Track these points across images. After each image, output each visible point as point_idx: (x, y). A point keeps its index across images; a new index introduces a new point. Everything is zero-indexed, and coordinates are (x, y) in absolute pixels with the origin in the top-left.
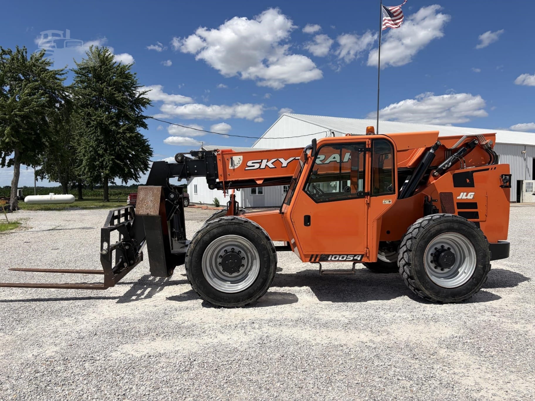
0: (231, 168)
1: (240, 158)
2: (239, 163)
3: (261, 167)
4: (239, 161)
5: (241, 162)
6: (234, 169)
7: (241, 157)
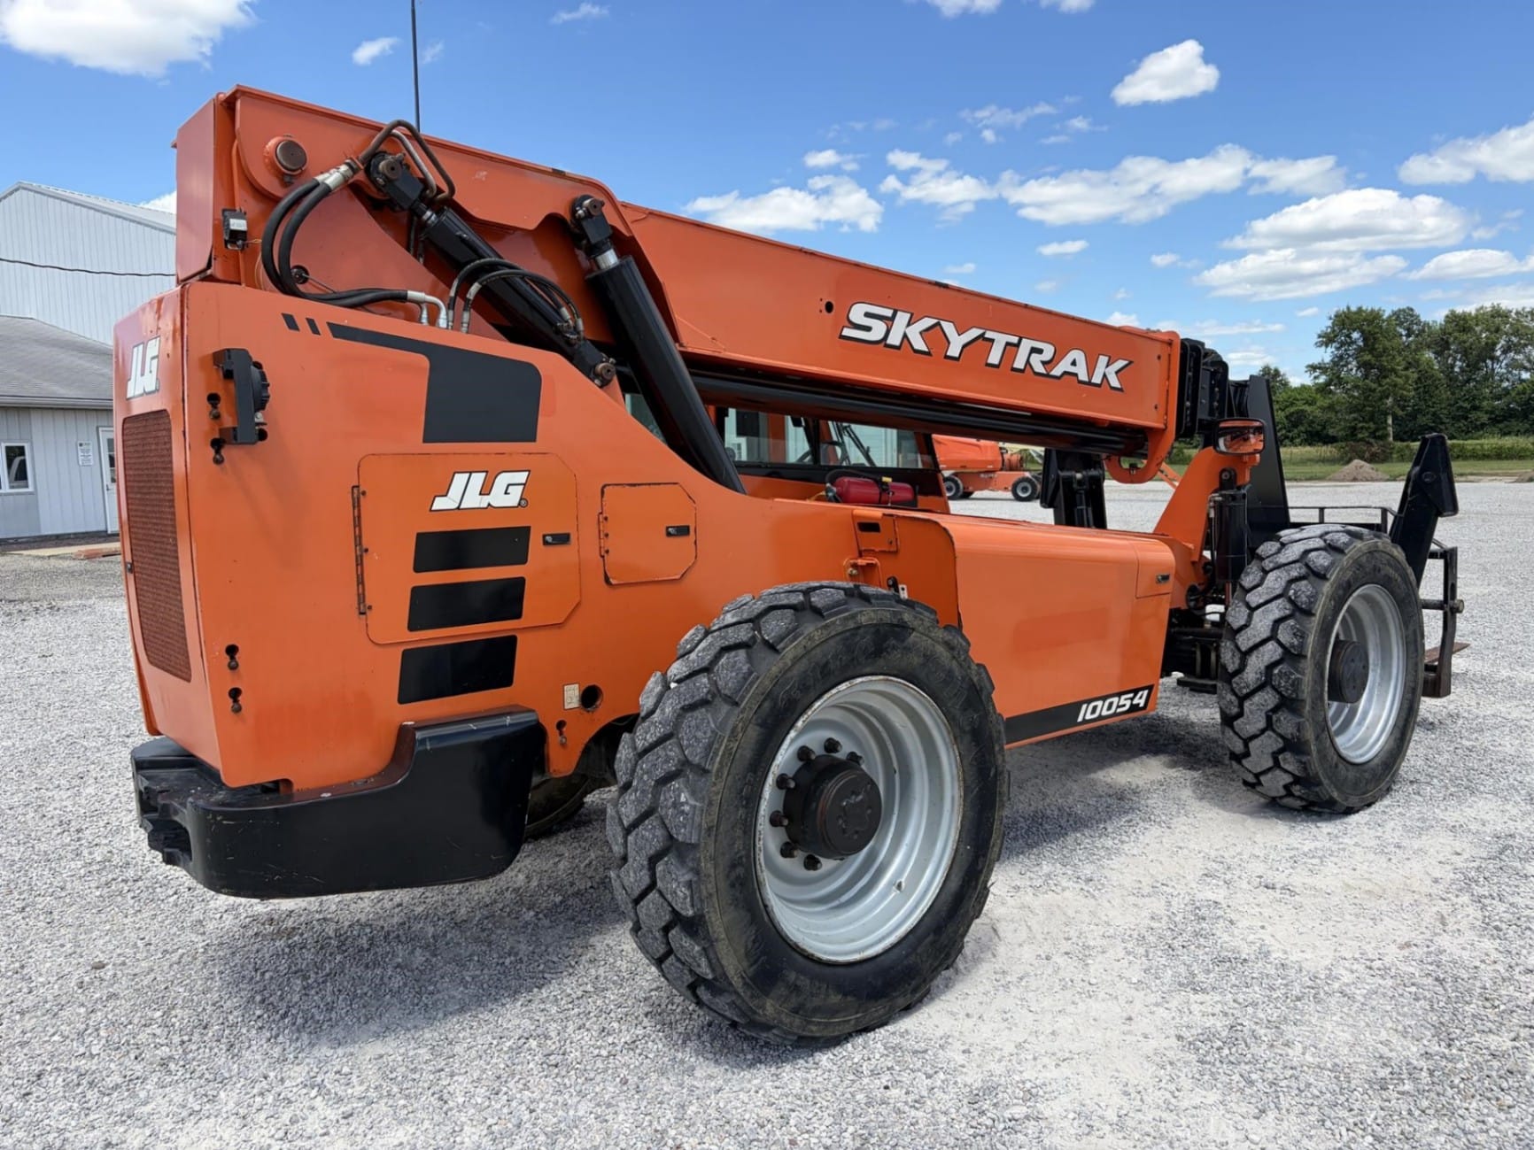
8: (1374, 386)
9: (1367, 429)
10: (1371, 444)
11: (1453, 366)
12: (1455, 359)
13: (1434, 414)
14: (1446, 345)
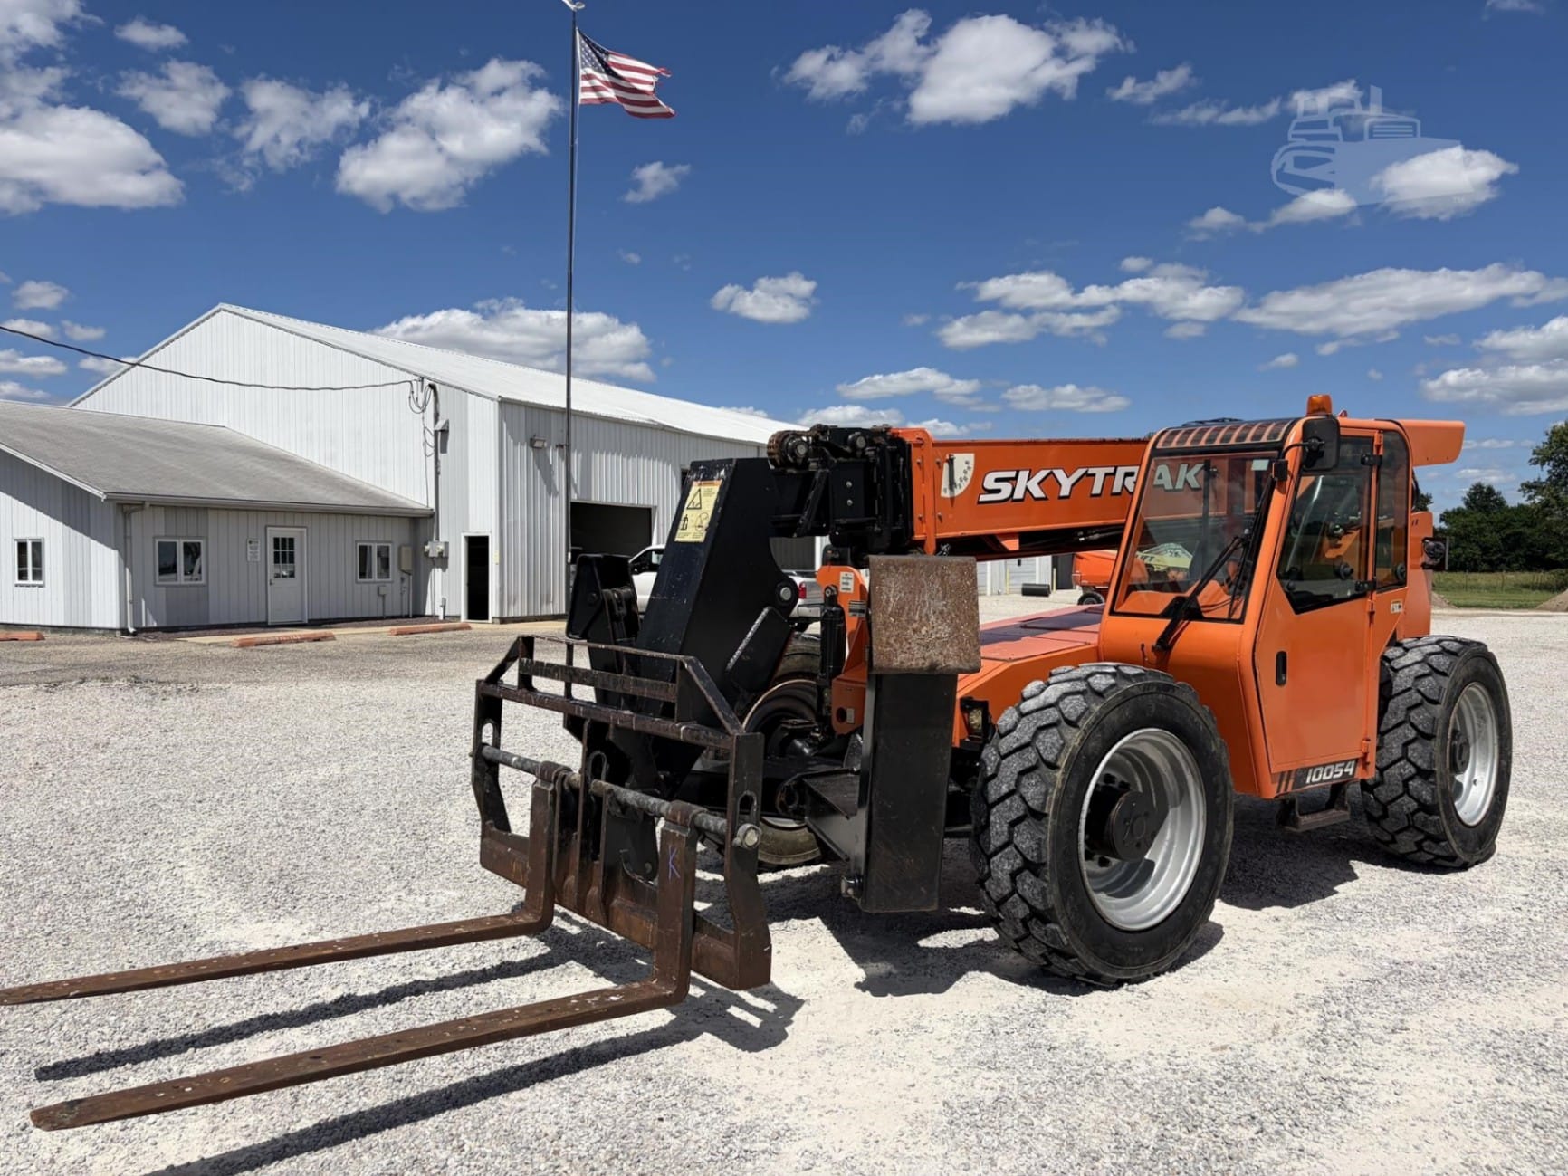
0: (945, 494)
1: (967, 463)
2: (966, 479)
3: (1016, 497)
4: (965, 472)
5: (970, 474)
6: (952, 499)
7: (970, 457)
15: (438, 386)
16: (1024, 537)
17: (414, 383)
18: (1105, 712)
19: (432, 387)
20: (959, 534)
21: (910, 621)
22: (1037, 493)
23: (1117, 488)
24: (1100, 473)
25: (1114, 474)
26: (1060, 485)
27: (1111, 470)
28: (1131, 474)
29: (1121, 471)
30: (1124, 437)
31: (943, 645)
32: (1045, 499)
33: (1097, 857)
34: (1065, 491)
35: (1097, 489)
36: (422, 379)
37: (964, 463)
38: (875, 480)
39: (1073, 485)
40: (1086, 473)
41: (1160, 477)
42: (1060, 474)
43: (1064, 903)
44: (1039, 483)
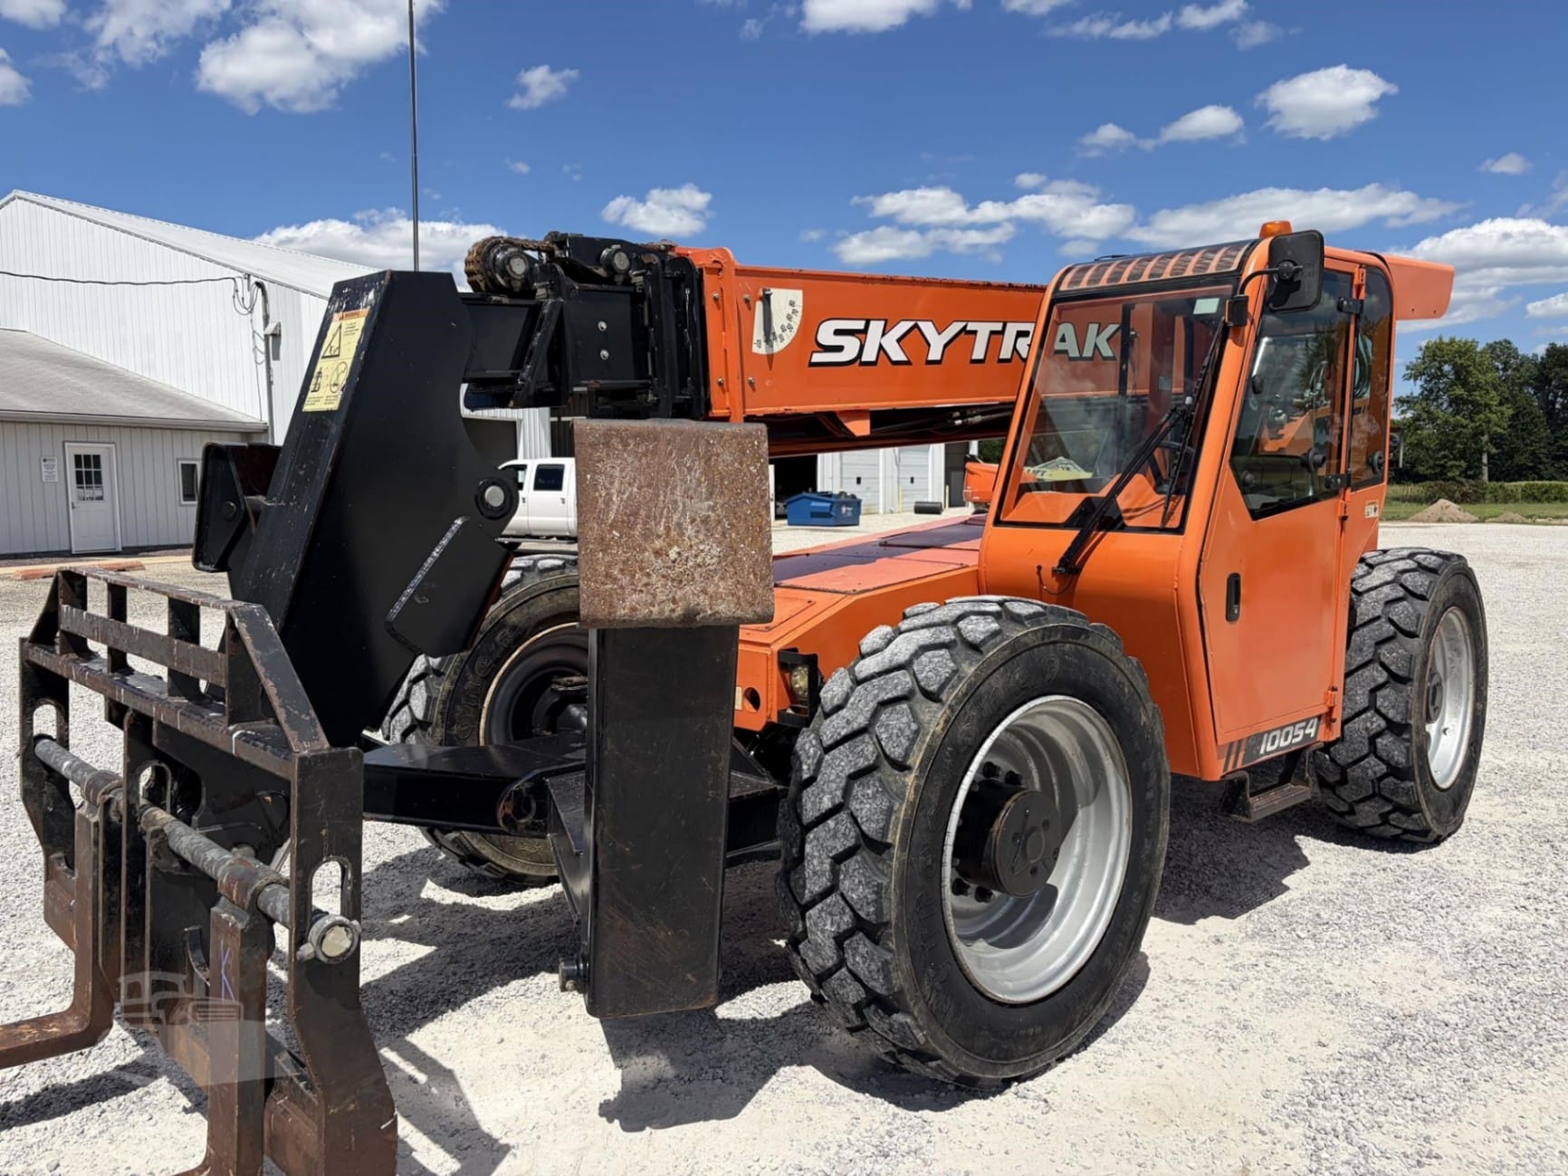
0: (760, 349)
1: (792, 304)
2: (790, 328)
3: (864, 359)
4: (789, 318)
5: (797, 320)
6: (770, 357)
7: (797, 296)
8: (1465, 422)
9: (1457, 467)
10: (1462, 484)
11: (1554, 403)
12: (1556, 396)
13: (1533, 453)
14: (1548, 381)
15: (266, 283)
16: (878, 418)
17: (238, 281)
18: (984, 675)
19: (259, 285)
20: (781, 409)
21: (648, 535)
22: (897, 354)
23: (1006, 353)
24: (983, 329)
25: (1002, 332)
26: (929, 345)
27: (998, 327)
28: (1021, 334)
29: (1012, 329)
30: (1015, 282)
31: (708, 577)
32: (908, 363)
33: (973, 887)
34: (935, 354)
35: (979, 353)
36: (248, 276)
37: (786, 303)
38: (646, 322)
39: (946, 346)
40: (964, 329)
41: (1063, 340)
42: (927, 328)
43: (919, 981)
44: (899, 341)
